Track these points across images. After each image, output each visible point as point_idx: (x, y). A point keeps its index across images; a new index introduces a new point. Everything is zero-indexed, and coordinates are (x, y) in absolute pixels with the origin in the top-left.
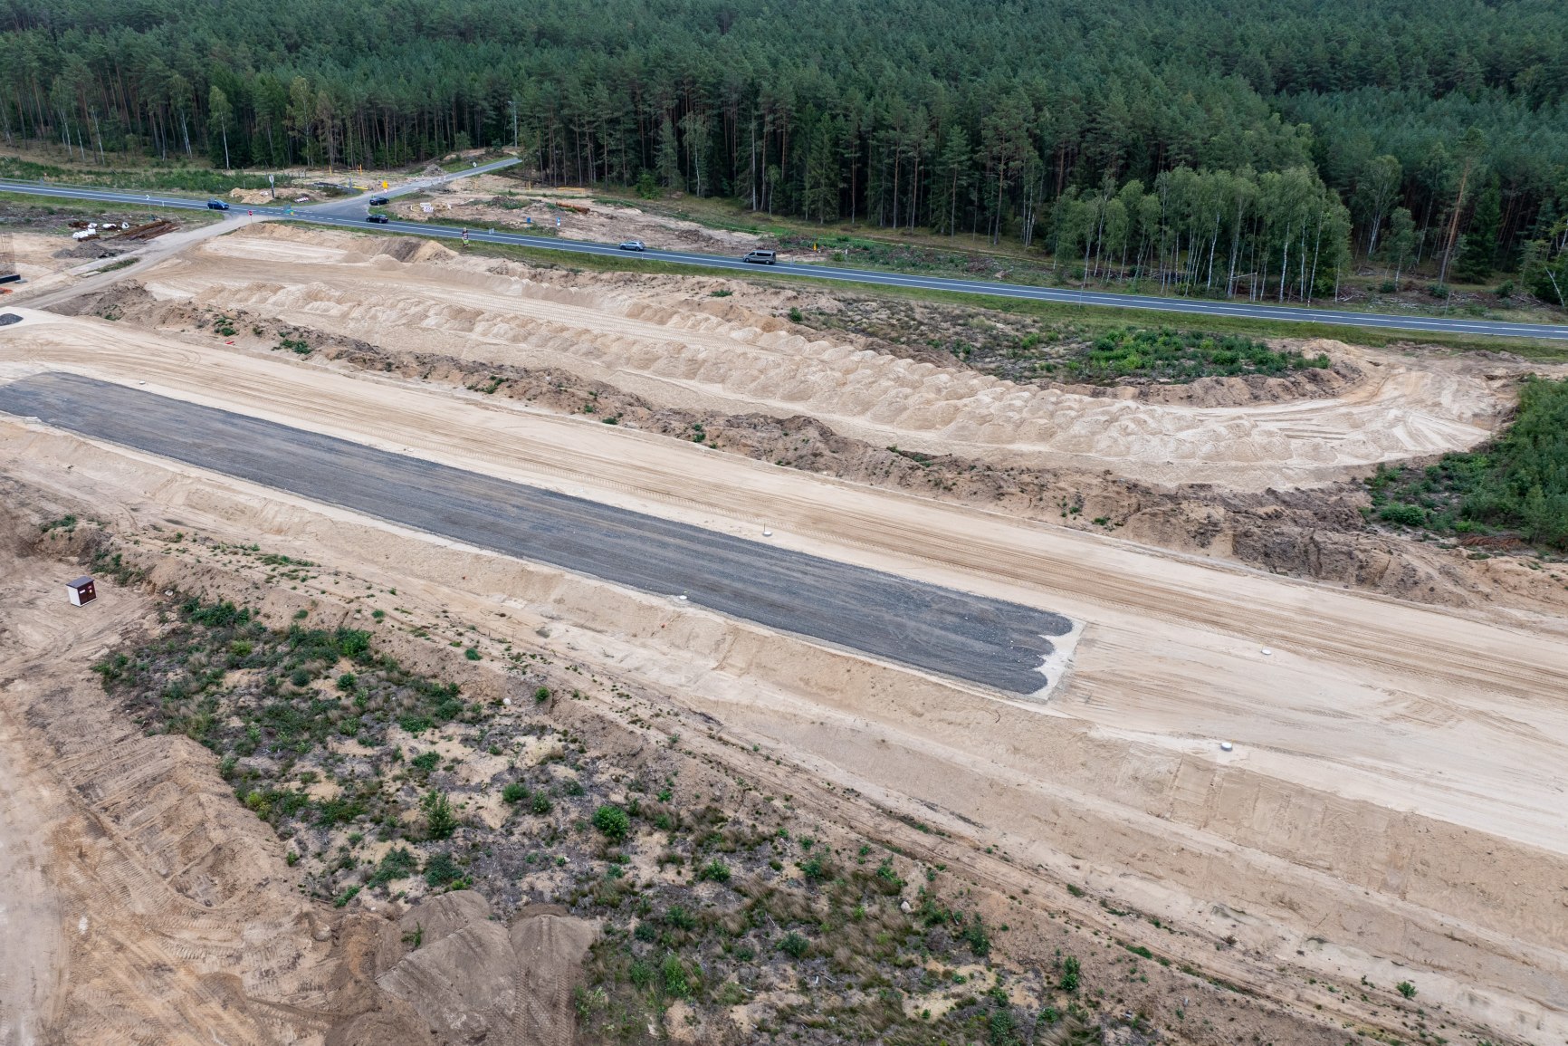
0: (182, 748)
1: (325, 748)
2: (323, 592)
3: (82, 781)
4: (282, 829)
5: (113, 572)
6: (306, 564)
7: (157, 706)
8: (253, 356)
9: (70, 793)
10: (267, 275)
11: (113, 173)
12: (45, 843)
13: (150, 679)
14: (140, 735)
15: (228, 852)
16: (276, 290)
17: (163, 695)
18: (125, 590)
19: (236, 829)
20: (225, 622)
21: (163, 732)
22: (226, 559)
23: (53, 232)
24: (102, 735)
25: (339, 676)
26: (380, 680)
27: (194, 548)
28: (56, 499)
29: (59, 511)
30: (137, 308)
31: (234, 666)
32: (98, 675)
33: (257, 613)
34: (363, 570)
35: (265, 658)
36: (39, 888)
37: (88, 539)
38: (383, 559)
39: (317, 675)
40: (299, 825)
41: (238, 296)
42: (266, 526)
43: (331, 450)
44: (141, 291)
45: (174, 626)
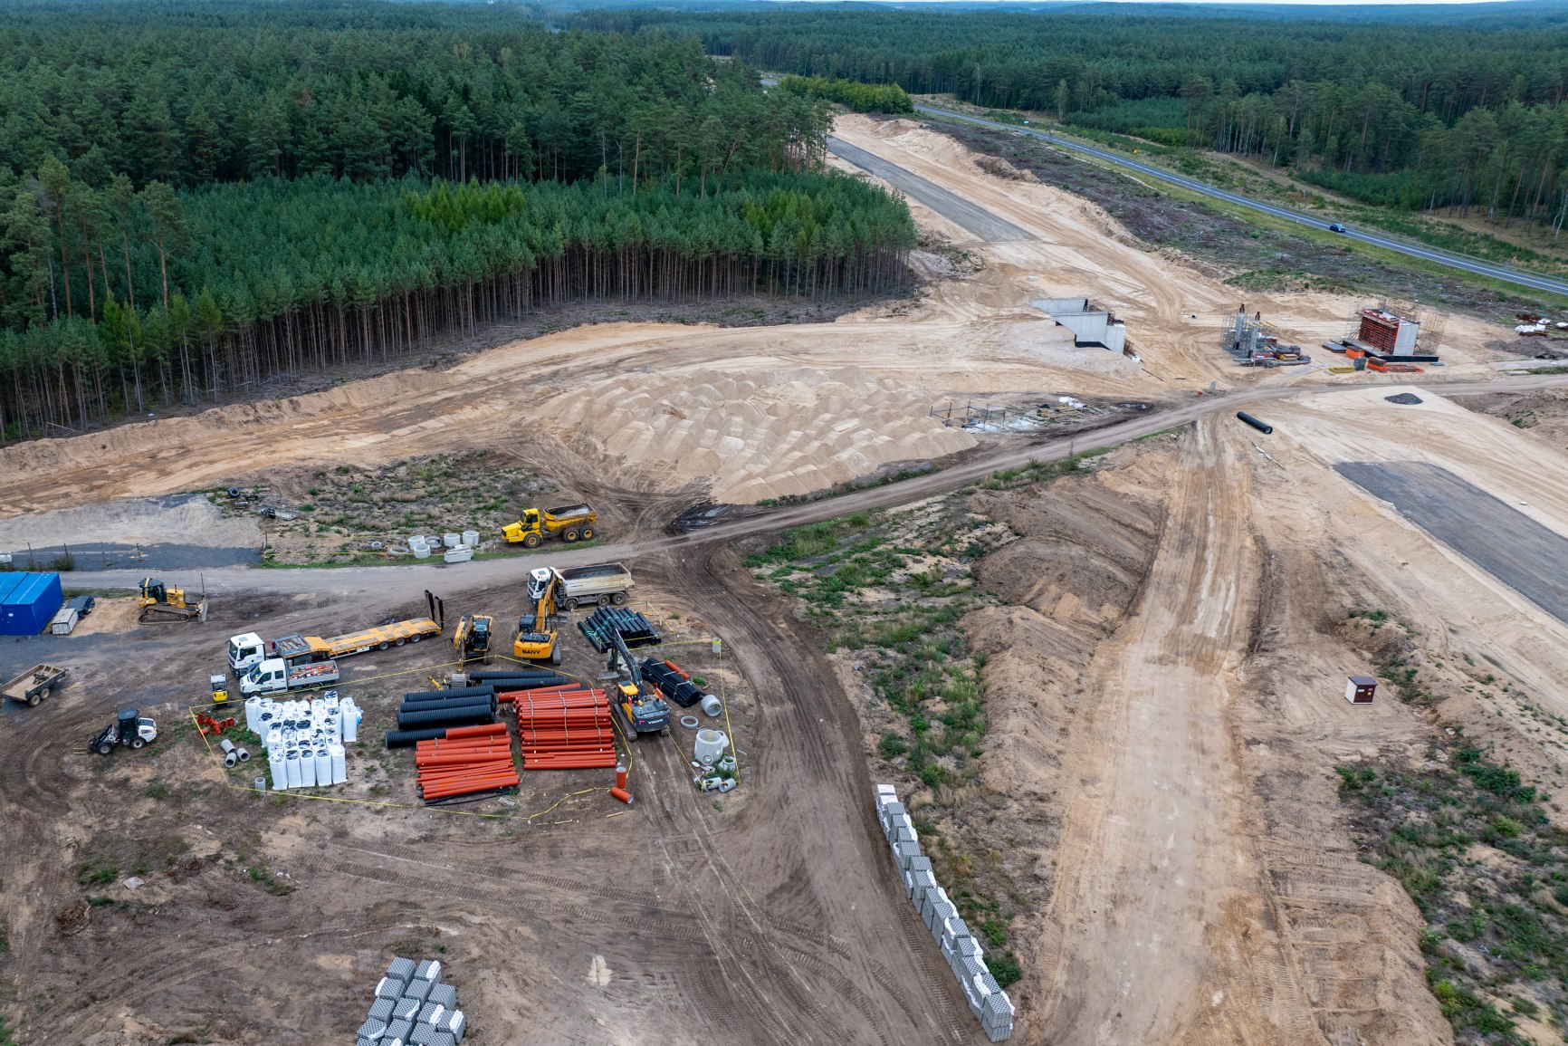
0: (1390, 892)
3: (1278, 868)
4: (1463, 1039)
5: (1400, 684)
7: (1384, 838)
9: (1262, 872)
12: (1219, 905)
13: (1389, 808)
14: (1353, 856)
15: (1389, 1022)
17: (1397, 830)
18: (1404, 707)
19: (1410, 1008)
20: (1500, 790)
21: (1377, 866)
22: (1534, 725)
23: (1493, 320)
24: (1317, 836)
27: (1501, 698)
28: (1376, 590)
29: (1374, 602)
31: (1488, 841)
32: (1339, 777)
33: (1545, 799)
35: (1530, 851)
36: (1196, 941)
37: (1390, 641)
45: (1440, 767)
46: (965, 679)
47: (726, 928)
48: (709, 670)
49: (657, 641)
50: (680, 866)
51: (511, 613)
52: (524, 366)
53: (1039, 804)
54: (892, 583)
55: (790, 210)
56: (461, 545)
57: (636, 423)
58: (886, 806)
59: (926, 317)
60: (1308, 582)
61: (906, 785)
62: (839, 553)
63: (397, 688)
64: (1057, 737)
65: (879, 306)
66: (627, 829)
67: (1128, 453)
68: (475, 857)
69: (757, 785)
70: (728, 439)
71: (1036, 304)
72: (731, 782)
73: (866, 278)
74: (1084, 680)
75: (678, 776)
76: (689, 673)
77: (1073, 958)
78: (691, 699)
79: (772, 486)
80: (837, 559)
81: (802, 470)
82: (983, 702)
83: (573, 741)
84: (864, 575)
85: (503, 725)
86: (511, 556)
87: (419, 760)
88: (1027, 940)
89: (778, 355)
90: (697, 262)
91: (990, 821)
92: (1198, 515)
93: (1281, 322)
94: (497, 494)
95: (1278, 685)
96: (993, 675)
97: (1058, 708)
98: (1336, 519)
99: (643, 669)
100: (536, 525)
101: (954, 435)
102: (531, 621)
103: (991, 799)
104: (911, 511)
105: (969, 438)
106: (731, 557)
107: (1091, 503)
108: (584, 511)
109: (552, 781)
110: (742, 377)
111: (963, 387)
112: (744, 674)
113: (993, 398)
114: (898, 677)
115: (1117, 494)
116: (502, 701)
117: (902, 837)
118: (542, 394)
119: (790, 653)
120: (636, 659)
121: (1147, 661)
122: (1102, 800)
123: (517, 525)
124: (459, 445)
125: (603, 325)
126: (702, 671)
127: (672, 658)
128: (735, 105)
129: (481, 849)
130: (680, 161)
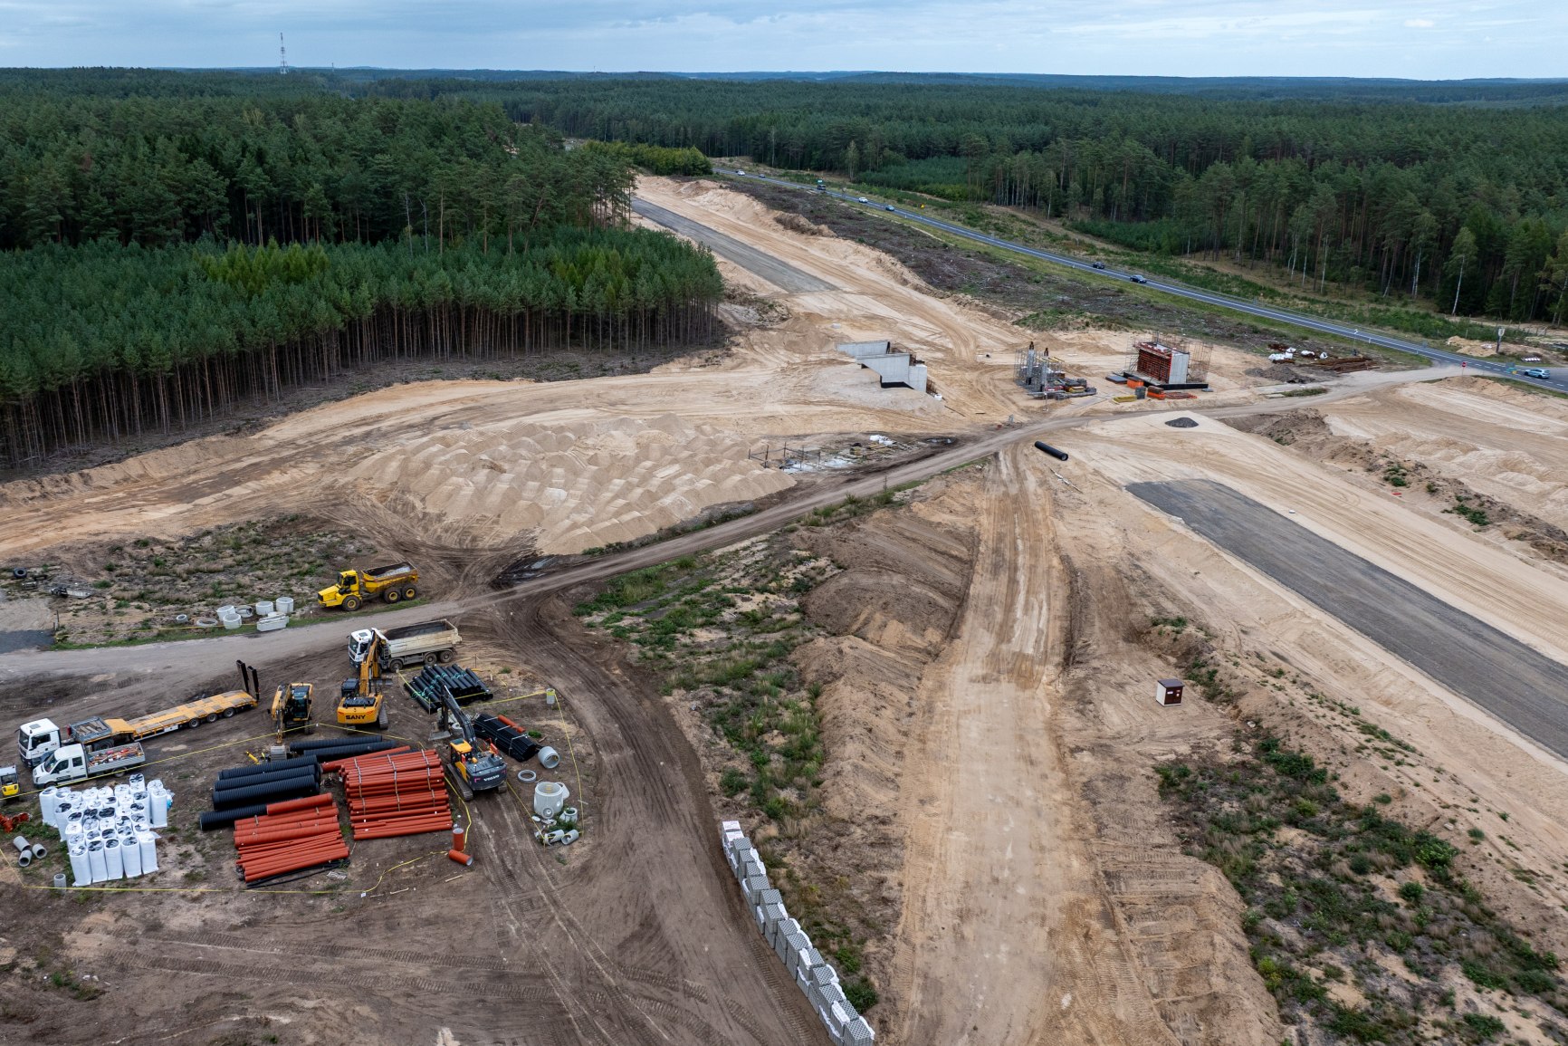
0: (1213, 881)
1: (1363, 950)
2: (1417, 785)
3: (1111, 869)
4: (1286, 1011)
5: (1204, 684)
6: (1406, 748)
7: (1203, 829)
8: (1419, 513)
9: (1096, 874)
10: (1462, 433)
11: (1327, 303)
12: (1060, 910)
13: (1205, 801)
14: (1177, 850)
15: (1222, 1004)
16: (1467, 450)
17: (1213, 821)
18: (1209, 705)
20: (1298, 774)
21: (1199, 856)
22: (1321, 711)
23: (1250, 350)
24: (1144, 835)
25: (1406, 881)
26: (1454, 907)
27: (1291, 689)
28: (1174, 599)
29: (1173, 610)
30: (1310, 438)
31: (1293, 822)
32: (1158, 776)
33: (1335, 778)
34: (1473, 778)
35: (1328, 828)
36: (1041, 947)
37: (1191, 645)
38: (1502, 775)
39: (1379, 870)
40: (1306, 1016)
41: (1421, 448)
42: (1374, 692)
43: (1477, 636)
44: (1319, 422)
45: (1245, 758)
46: (800, 711)
47: (577, 984)
48: (544, 722)
49: (488, 697)
50: (525, 925)
51: (332, 679)
52: (334, 428)
53: (881, 827)
54: (723, 623)
55: (599, 265)
56: (274, 613)
57: (454, 479)
58: (732, 843)
59: (738, 366)
60: (1113, 596)
61: (751, 820)
62: (669, 597)
63: (210, 766)
64: (893, 760)
65: (692, 357)
66: (467, 893)
67: (938, 485)
68: (305, 937)
69: (601, 834)
70: (550, 491)
71: (842, 348)
72: (573, 833)
73: (678, 330)
74: (914, 703)
75: (518, 832)
76: (523, 726)
77: (926, 977)
78: (525, 751)
79: (598, 534)
80: (667, 603)
81: (626, 517)
82: (819, 733)
83: (405, 806)
84: (695, 616)
85: (329, 795)
86: (329, 620)
87: (238, 840)
88: (880, 963)
89: (595, 407)
90: (509, 318)
91: (835, 848)
92: (1008, 540)
93: (1069, 358)
94: (311, 559)
95: (1094, 693)
96: (827, 705)
97: (892, 730)
98: (1133, 536)
99: (475, 727)
100: (354, 587)
101: (773, 476)
102: (353, 685)
103: (835, 827)
104: (737, 552)
105: (788, 478)
106: (560, 607)
107: (907, 534)
108: (405, 570)
109: (385, 850)
110: (561, 429)
111: (778, 430)
112: (580, 723)
113: (807, 440)
114: (736, 715)
115: (930, 524)
116: (327, 771)
117: (750, 872)
118: (355, 455)
119: (626, 699)
120: (469, 717)
121: (972, 681)
122: (941, 818)
123: (334, 589)
124: (268, 511)
125: (416, 384)
126: (537, 723)
127: (505, 713)
128: (537, 165)
129: (311, 928)
130: (486, 219)
